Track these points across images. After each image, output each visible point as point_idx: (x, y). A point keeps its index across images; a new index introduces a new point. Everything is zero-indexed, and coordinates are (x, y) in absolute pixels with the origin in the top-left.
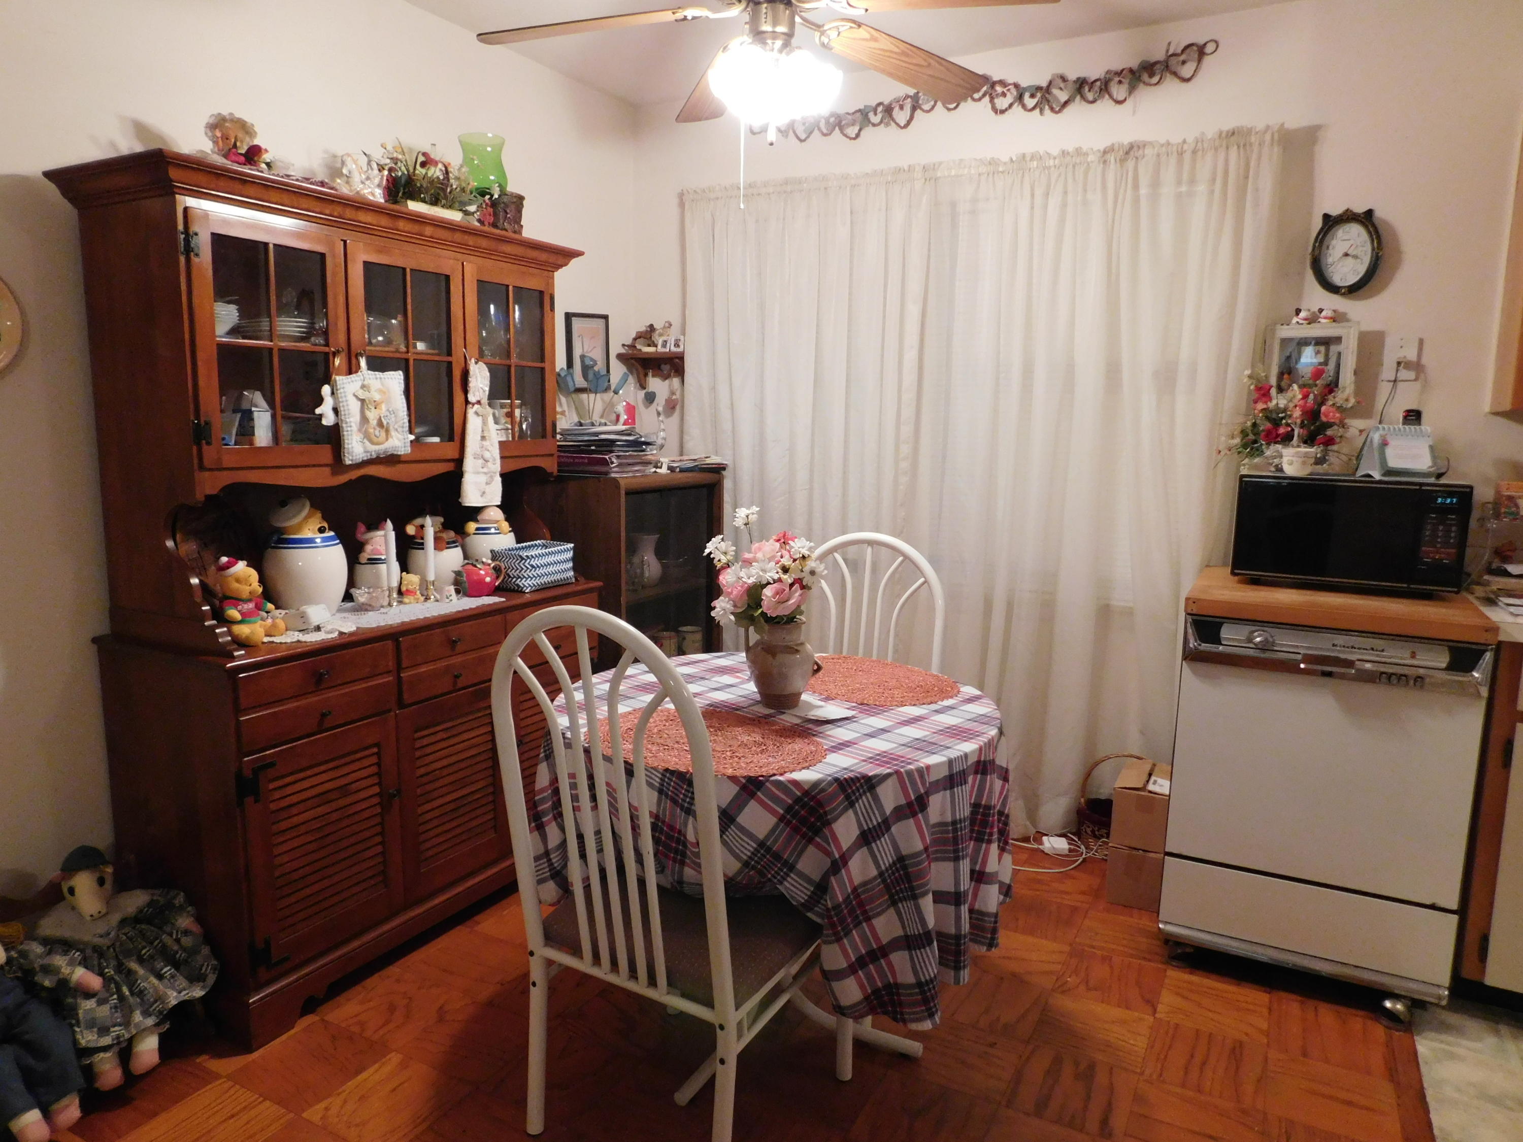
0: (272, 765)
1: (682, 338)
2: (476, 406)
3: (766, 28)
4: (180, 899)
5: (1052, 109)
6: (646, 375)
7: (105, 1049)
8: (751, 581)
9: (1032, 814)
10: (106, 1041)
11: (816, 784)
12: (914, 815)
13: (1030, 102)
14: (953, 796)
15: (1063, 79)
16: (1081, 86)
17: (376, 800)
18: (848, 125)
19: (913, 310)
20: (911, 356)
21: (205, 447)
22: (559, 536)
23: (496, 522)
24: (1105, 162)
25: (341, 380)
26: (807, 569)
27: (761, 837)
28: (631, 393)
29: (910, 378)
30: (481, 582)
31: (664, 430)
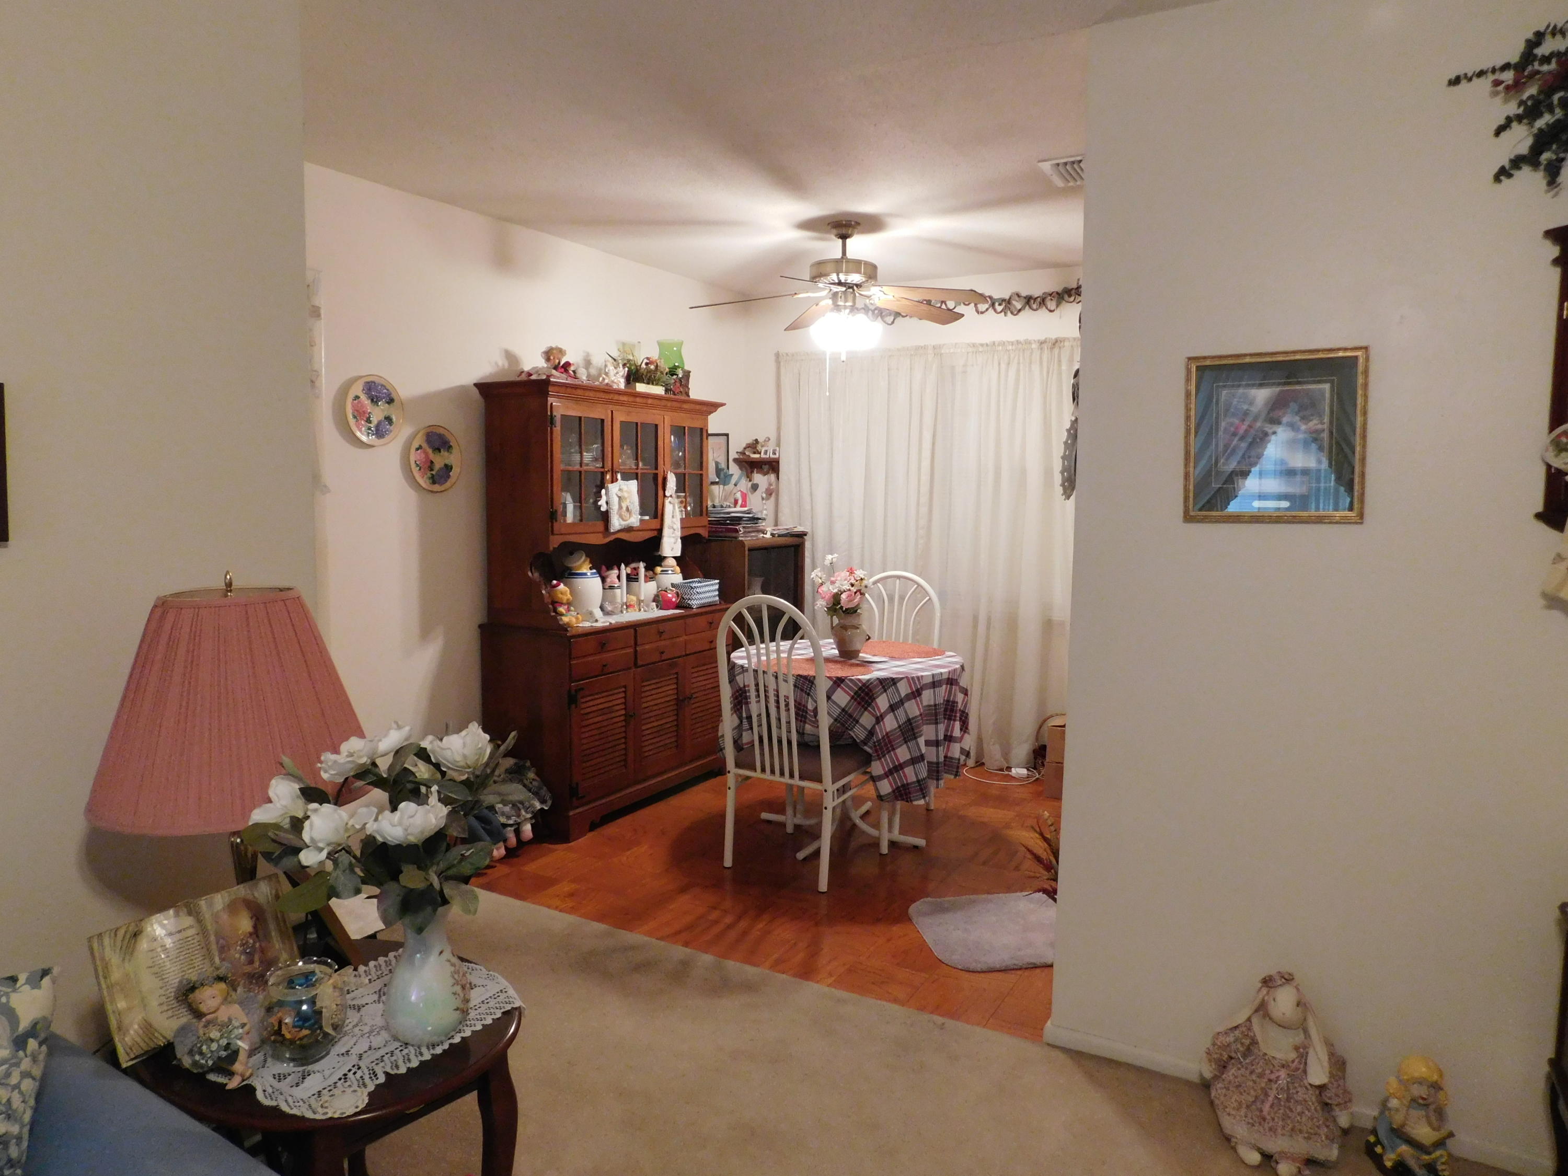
0: (582, 689)
1: (778, 449)
2: (670, 498)
3: (841, 303)
4: (528, 764)
5: (1012, 313)
6: (752, 472)
7: (511, 825)
8: (835, 591)
9: (1006, 755)
10: (511, 822)
11: (868, 680)
12: (915, 698)
13: (999, 308)
14: (934, 692)
15: (1018, 295)
16: (1029, 301)
17: (622, 718)
18: (887, 316)
19: (927, 436)
20: (926, 464)
21: (555, 524)
22: (708, 576)
23: (673, 567)
24: (1041, 349)
25: (610, 486)
26: (863, 584)
27: (843, 706)
28: (744, 485)
29: (925, 478)
30: (670, 601)
31: (766, 509)
